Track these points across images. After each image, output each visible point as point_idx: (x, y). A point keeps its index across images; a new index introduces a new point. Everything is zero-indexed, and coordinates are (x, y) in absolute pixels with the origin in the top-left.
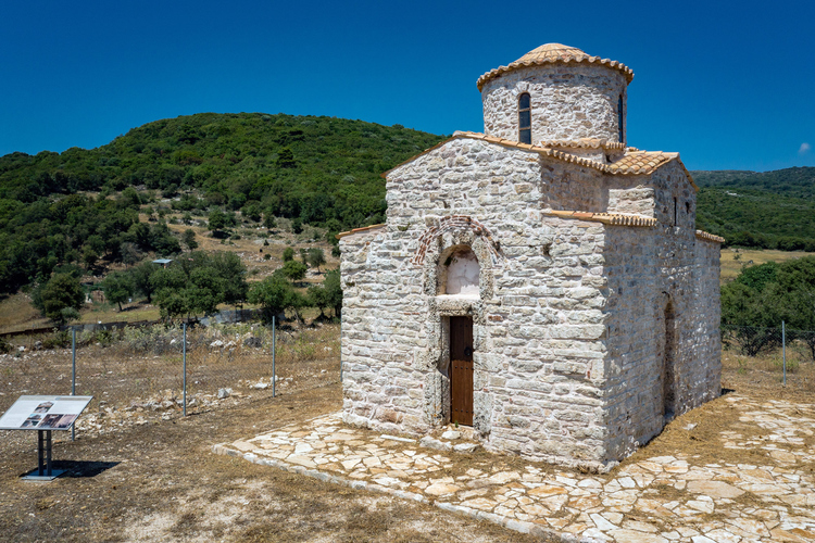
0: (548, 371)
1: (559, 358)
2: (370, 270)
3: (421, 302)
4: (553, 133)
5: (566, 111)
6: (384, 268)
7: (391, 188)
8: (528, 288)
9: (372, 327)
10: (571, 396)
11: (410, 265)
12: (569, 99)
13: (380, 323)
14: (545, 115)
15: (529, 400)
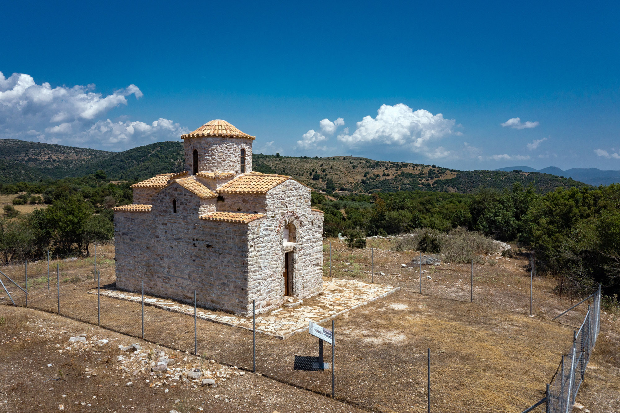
2: (260, 238)
3: (279, 249)
6: (266, 236)
7: (268, 198)
9: (262, 265)
11: (276, 234)
13: (265, 262)
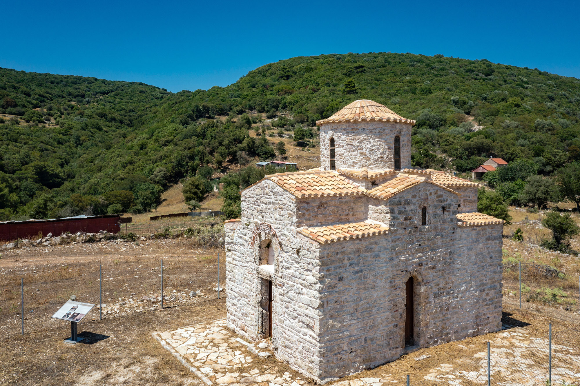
0: (299, 321)
1: (303, 315)
2: (236, 245)
3: (254, 268)
6: (241, 244)
7: (243, 201)
8: (291, 271)
9: (237, 276)
10: (307, 337)
11: (250, 246)
12: (355, 143)
13: (239, 275)
15: (292, 334)
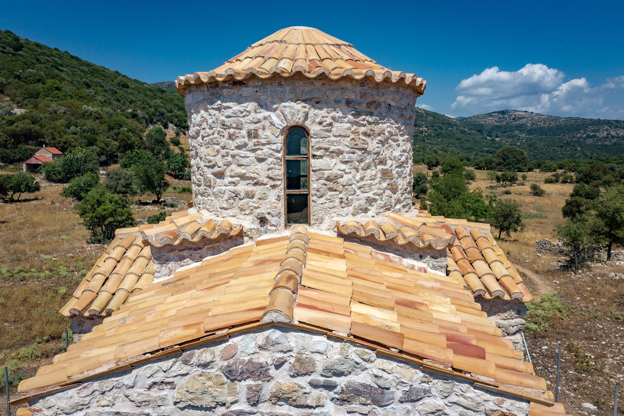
4: (348, 204)
5: (368, 167)
12: (373, 145)
14: (335, 171)
